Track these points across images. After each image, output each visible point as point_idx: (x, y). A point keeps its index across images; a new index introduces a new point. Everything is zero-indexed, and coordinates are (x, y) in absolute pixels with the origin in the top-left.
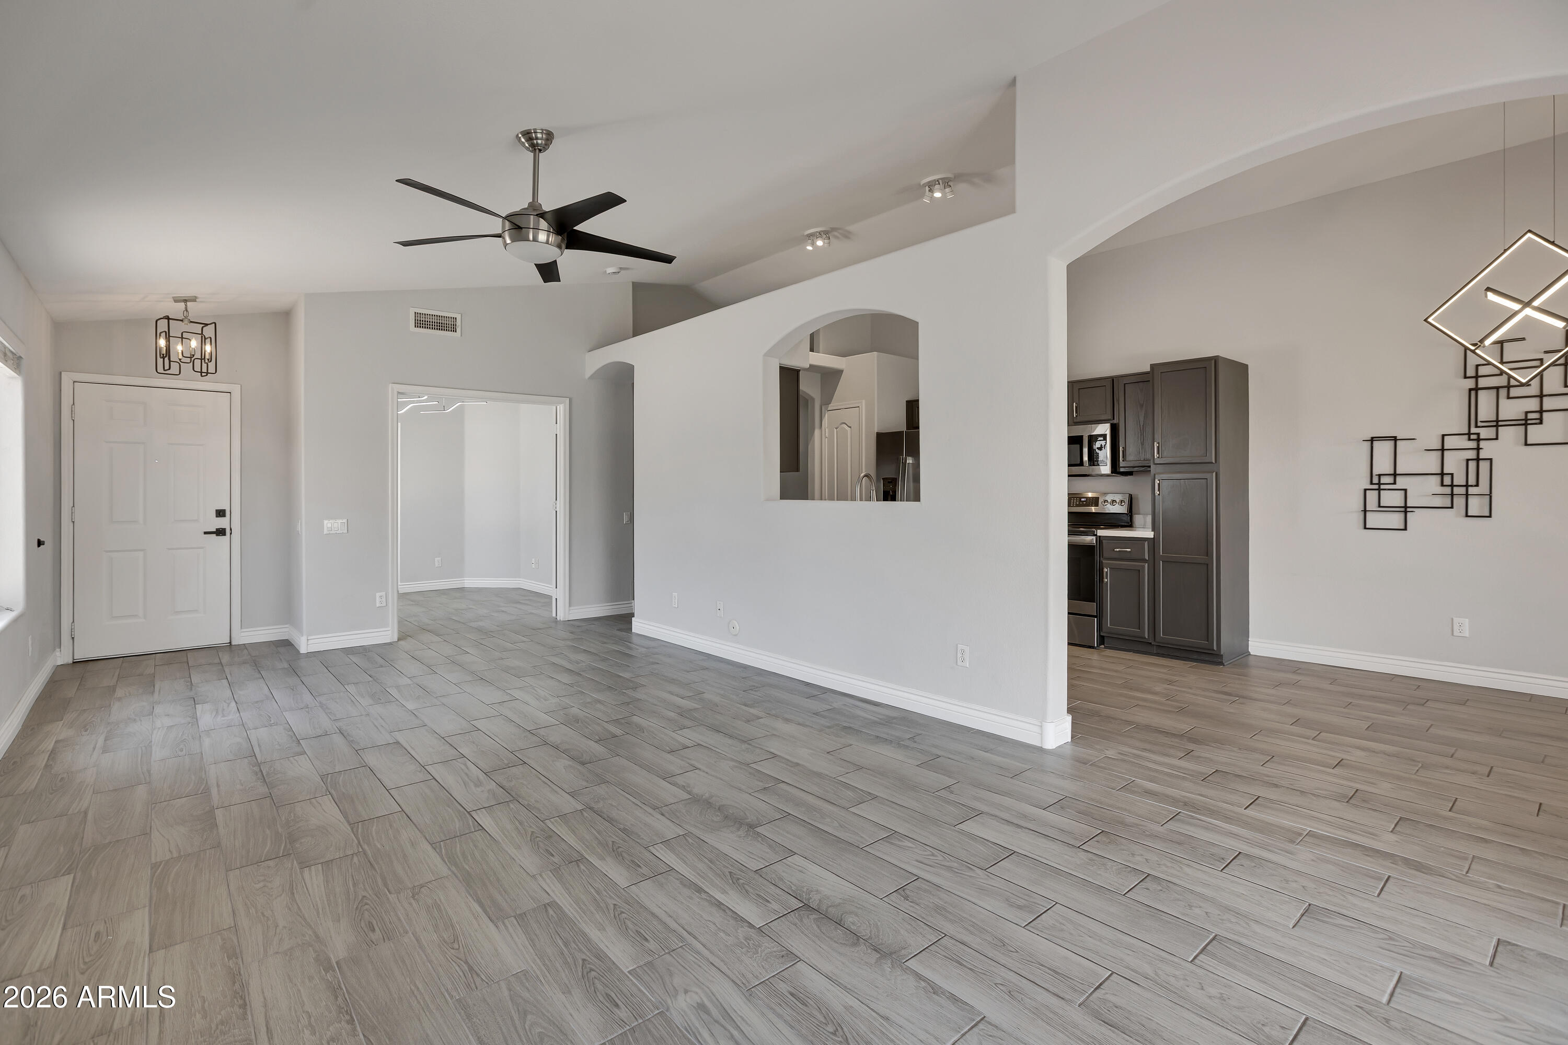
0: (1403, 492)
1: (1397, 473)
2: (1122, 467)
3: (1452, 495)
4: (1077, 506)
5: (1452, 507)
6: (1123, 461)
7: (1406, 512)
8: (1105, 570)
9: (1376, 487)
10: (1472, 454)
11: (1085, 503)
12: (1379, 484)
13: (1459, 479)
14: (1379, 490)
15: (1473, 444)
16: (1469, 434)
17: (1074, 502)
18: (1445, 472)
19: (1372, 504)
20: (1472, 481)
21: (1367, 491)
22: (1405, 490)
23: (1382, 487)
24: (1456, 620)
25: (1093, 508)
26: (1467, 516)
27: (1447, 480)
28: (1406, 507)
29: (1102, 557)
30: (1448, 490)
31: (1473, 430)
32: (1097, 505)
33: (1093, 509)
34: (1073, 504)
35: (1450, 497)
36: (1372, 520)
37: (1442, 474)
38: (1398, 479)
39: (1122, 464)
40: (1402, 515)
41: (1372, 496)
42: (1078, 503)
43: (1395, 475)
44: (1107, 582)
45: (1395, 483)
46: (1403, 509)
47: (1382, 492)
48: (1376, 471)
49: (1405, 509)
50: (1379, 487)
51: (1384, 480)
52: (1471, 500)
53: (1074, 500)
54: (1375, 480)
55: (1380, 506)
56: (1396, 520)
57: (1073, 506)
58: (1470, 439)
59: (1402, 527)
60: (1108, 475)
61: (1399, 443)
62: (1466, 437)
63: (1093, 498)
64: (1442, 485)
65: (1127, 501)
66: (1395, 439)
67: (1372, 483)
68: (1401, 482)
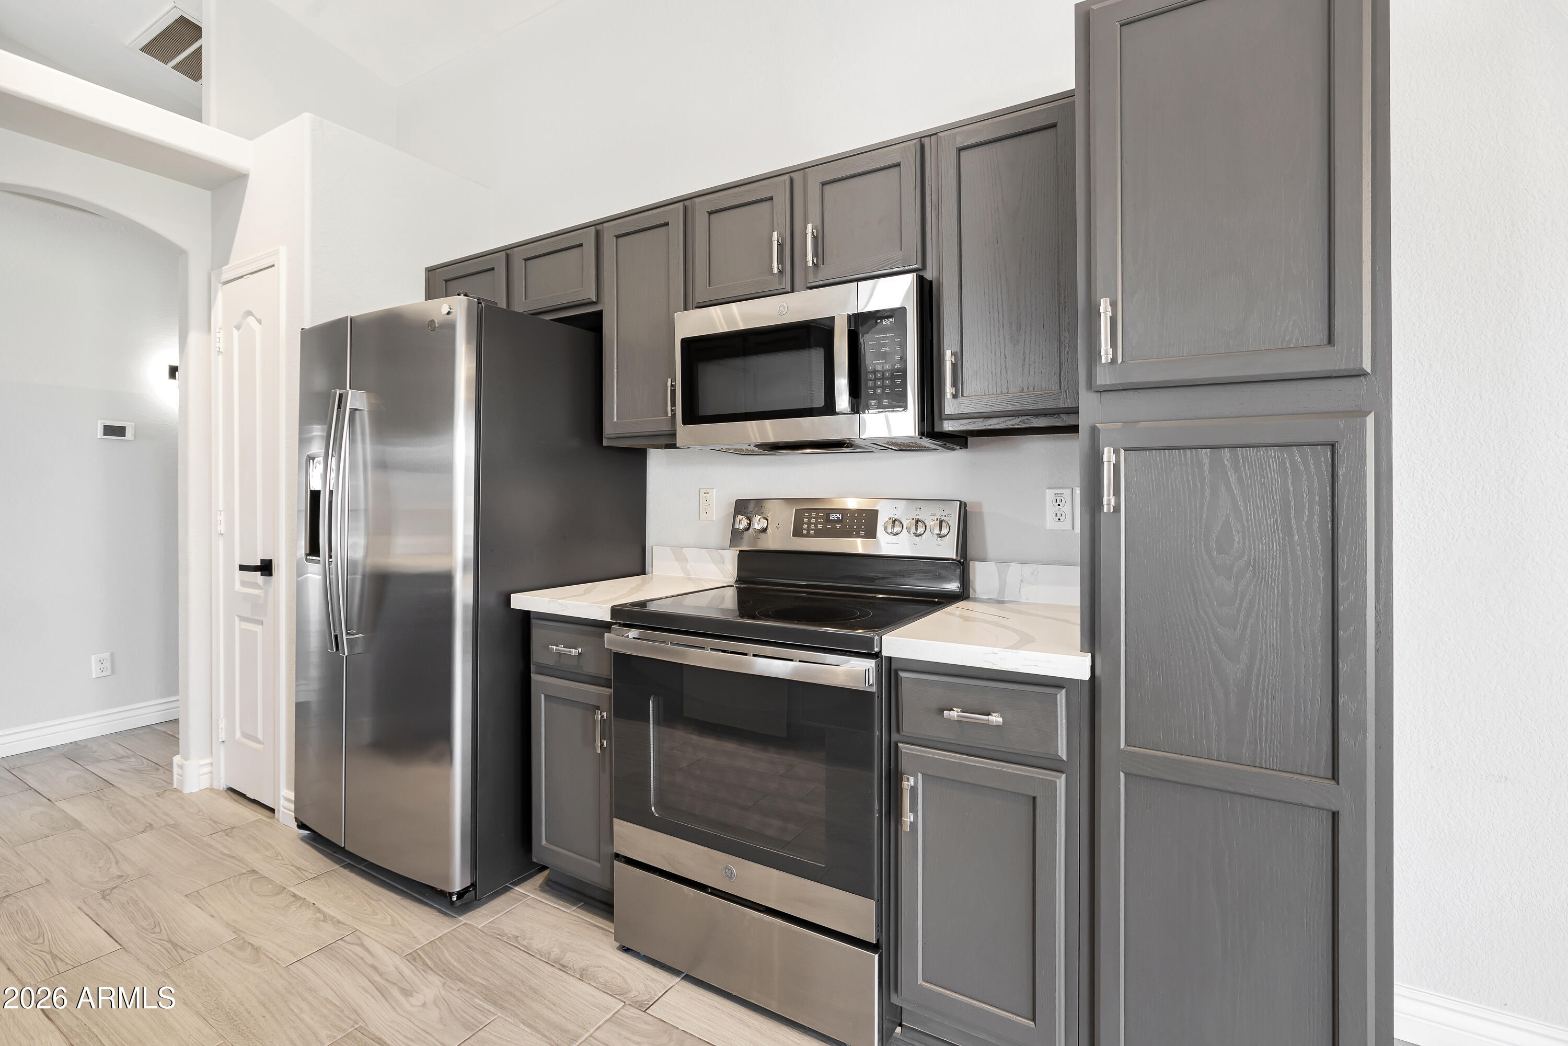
2: (951, 418)
4: (819, 534)
6: (955, 396)
8: (908, 783)
11: (838, 526)
17: (809, 524)
25: (859, 540)
29: (898, 731)
32: (871, 533)
33: (859, 546)
34: (808, 529)
39: (950, 406)
42: (820, 526)
44: (913, 825)
53: (810, 518)
57: (808, 535)
60: (903, 447)
63: (860, 511)
65: (954, 522)
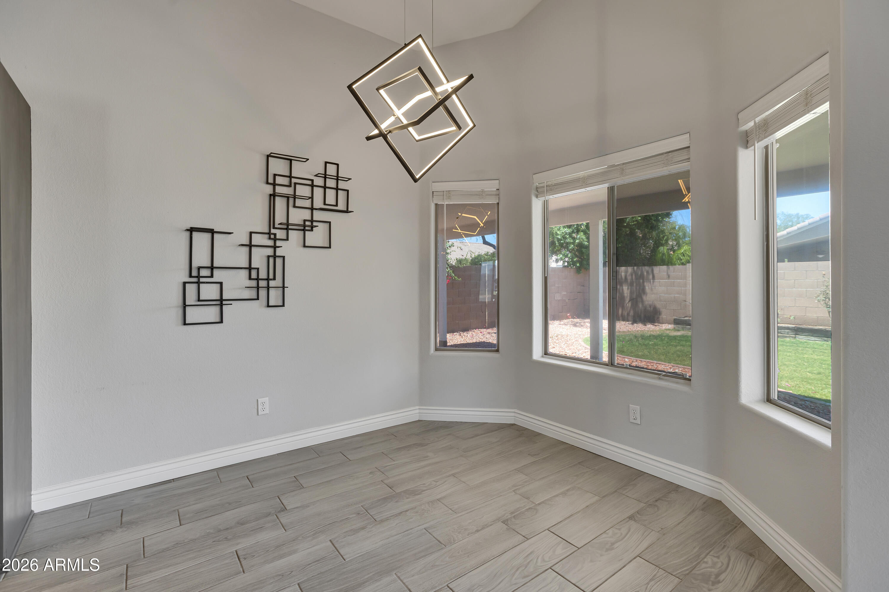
0: (219, 285)
1: (214, 266)
3: (258, 287)
5: (258, 299)
7: (221, 305)
9: (195, 280)
10: (270, 251)
12: (198, 277)
13: (263, 274)
14: (198, 283)
15: (270, 243)
16: (269, 233)
18: (252, 266)
19: (191, 299)
20: (271, 276)
21: (187, 284)
22: (221, 284)
23: (202, 280)
24: (260, 401)
26: (268, 306)
27: (254, 274)
28: (221, 300)
30: (254, 283)
31: (273, 231)
35: (256, 289)
36: (193, 314)
37: (250, 269)
38: (216, 272)
40: (218, 308)
41: (191, 289)
43: (212, 268)
45: (212, 276)
46: (218, 303)
47: (201, 285)
48: (195, 265)
49: (221, 302)
50: (199, 280)
51: (204, 273)
52: (272, 291)
54: (194, 273)
55: (199, 300)
56: (212, 313)
58: (270, 238)
59: (218, 320)
61: (216, 235)
62: (267, 236)
64: (250, 278)
66: (212, 232)
67: (191, 276)
68: (218, 275)
